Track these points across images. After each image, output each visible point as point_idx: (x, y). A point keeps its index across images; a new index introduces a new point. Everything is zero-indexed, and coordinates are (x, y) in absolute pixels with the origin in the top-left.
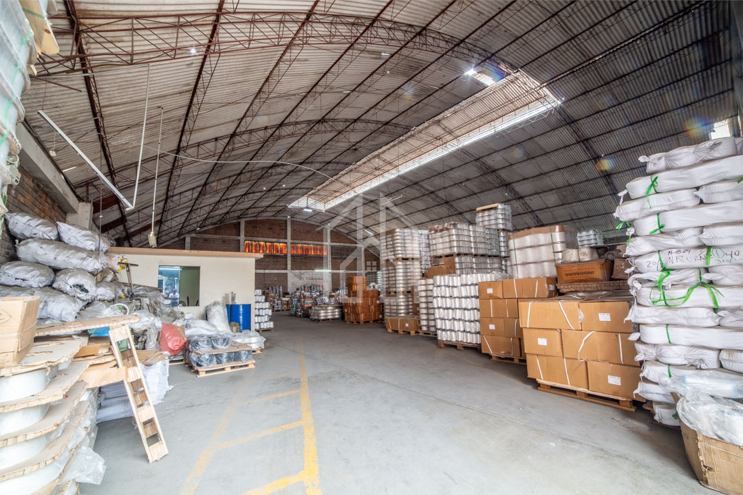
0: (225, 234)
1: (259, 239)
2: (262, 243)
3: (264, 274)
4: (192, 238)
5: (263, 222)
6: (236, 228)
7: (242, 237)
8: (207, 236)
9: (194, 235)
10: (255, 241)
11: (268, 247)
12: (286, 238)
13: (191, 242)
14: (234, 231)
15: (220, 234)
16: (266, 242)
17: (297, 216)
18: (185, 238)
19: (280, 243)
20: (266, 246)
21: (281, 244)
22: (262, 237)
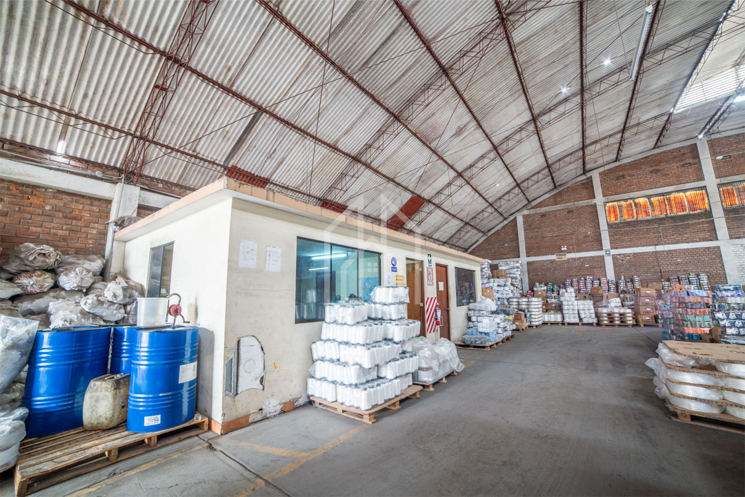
0: (569, 201)
1: (632, 195)
2: (642, 201)
3: (656, 252)
4: (524, 216)
5: (636, 165)
6: (586, 188)
7: (599, 199)
8: (543, 210)
9: (526, 212)
10: (626, 200)
11: (656, 203)
12: (702, 178)
13: (525, 223)
14: (584, 192)
15: (561, 202)
16: (649, 197)
17: (722, 126)
18: (516, 217)
19: (685, 191)
20: (651, 204)
21: (688, 193)
22: (641, 189)
